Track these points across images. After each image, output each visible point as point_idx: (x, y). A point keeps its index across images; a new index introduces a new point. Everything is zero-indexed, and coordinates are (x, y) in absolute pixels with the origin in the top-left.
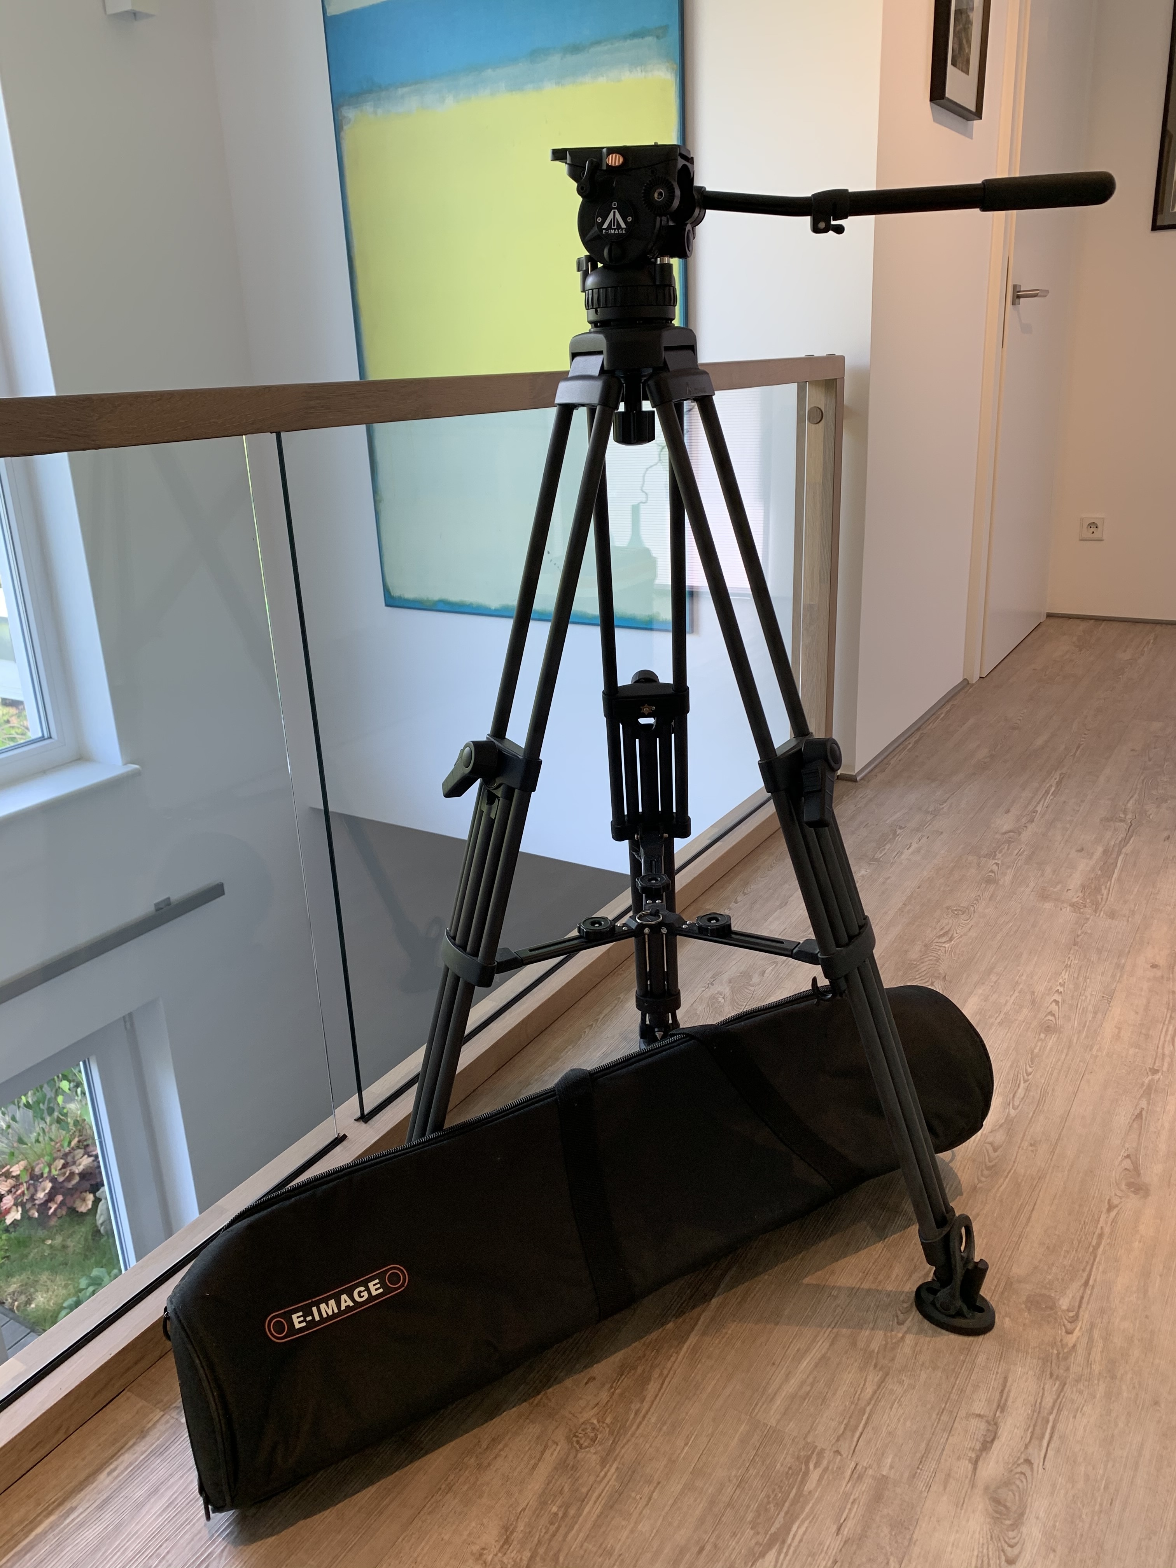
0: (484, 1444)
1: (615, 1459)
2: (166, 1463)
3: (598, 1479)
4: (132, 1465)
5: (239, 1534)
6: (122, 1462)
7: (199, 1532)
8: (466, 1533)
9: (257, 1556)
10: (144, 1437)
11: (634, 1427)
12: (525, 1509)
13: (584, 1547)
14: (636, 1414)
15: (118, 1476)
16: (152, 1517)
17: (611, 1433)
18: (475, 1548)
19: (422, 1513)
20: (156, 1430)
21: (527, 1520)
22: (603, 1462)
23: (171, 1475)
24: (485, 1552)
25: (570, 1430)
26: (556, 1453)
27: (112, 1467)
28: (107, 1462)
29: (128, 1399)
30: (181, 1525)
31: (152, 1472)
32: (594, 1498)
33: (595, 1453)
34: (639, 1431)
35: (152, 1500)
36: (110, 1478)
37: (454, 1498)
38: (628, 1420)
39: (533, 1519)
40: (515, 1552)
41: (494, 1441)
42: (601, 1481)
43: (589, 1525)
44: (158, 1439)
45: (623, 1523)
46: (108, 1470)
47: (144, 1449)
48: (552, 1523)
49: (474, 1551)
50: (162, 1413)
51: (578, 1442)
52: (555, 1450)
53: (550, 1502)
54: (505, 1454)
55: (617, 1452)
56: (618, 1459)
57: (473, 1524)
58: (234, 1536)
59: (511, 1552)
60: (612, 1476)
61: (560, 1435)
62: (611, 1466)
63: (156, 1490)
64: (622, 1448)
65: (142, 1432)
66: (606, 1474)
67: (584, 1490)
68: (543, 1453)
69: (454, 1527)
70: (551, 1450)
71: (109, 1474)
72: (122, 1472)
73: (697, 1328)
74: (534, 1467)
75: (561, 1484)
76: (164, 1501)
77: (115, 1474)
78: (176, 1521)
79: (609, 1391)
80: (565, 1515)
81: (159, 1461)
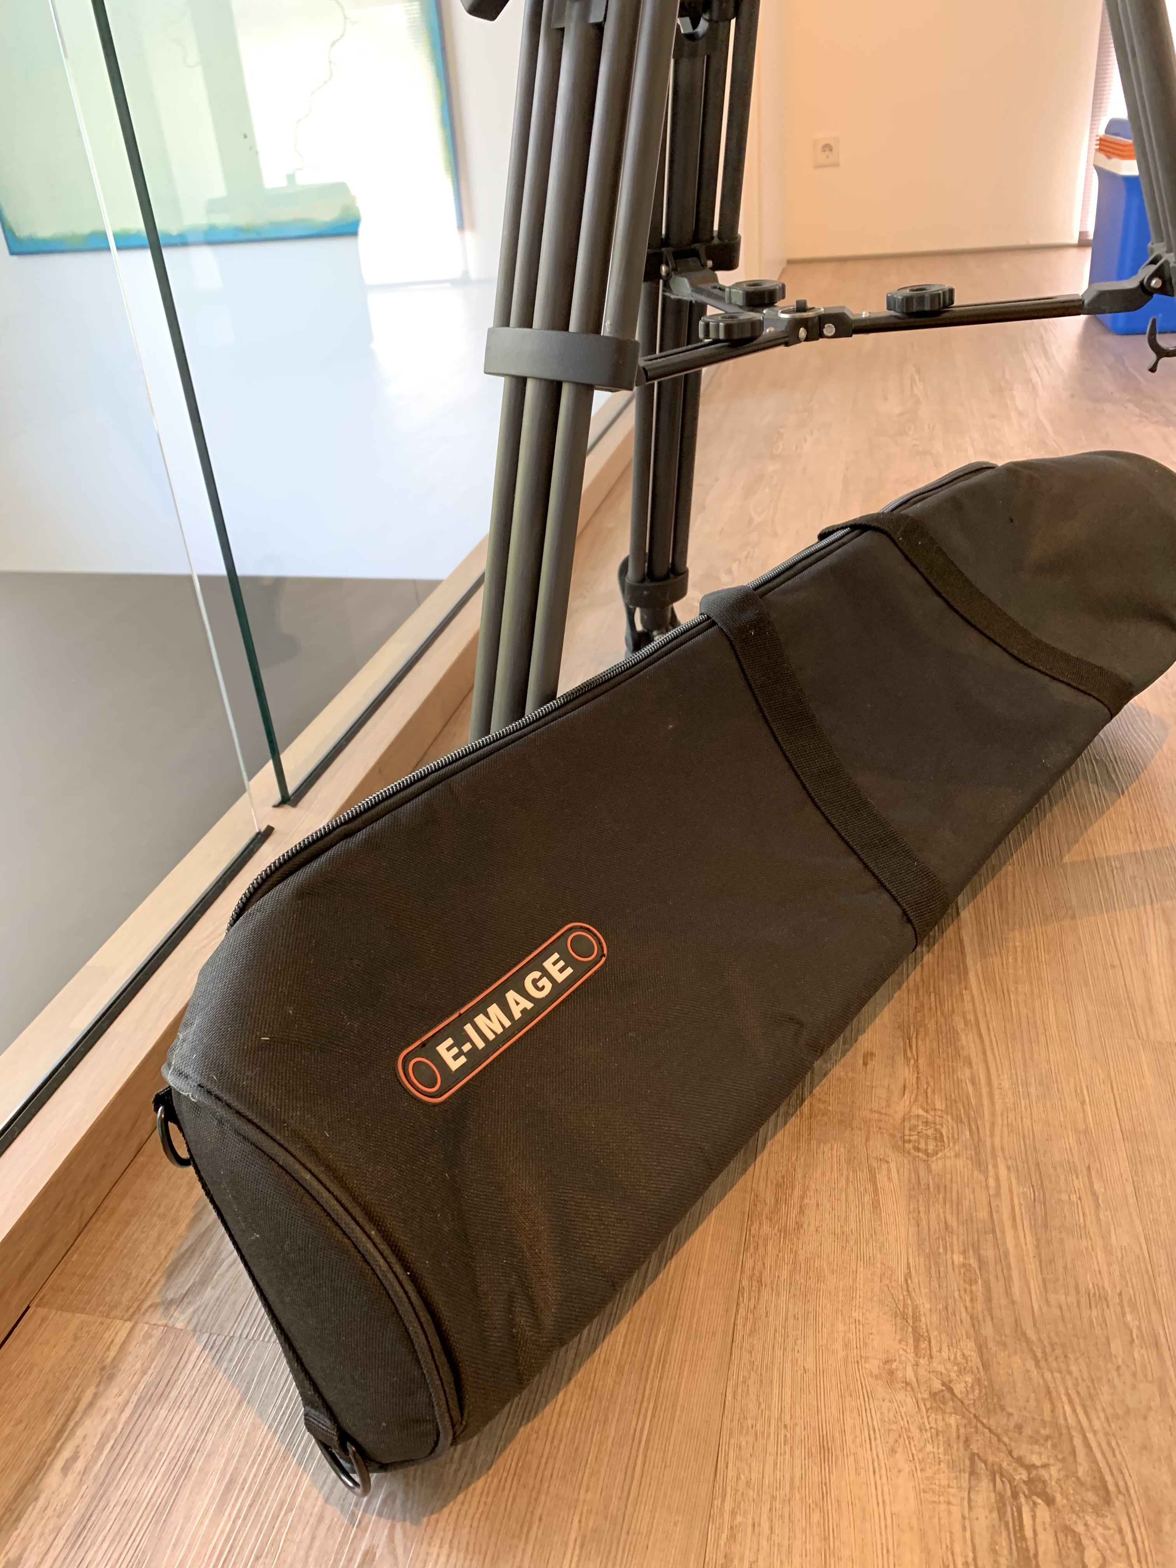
0: (770, 1198)
1: (994, 1156)
2: (181, 1411)
3: (992, 1191)
4: (109, 1437)
5: (406, 1494)
6: (85, 1437)
7: (321, 1519)
8: (839, 1346)
9: (468, 1522)
10: (111, 1378)
11: (986, 1102)
12: (910, 1273)
13: (1053, 1302)
14: (973, 1083)
15: (86, 1470)
16: (201, 1523)
17: (958, 1120)
18: (873, 1365)
19: (738, 1338)
20: (130, 1358)
21: (925, 1291)
22: (979, 1164)
23: (204, 1430)
24: (894, 1365)
25: (893, 1136)
26: (894, 1174)
27: (66, 1454)
28: (50, 1450)
29: (43, 1320)
30: (275, 1517)
31: (161, 1435)
32: (1008, 1224)
33: (957, 1156)
34: (999, 1107)
35: (186, 1492)
36: (72, 1477)
37: (778, 1294)
38: (968, 1097)
39: (935, 1284)
40: (945, 1348)
41: (782, 1186)
42: (998, 1194)
43: (1032, 1266)
44: (144, 1373)
45: (1084, 1243)
46: (59, 1463)
47: (121, 1400)
48: (972, 1282)
49: (876, 1371)
50: (129, 1325)
51: (918, 1149)
52: (889, 1170)
53: (941, 1250)
54: (814, 1201)
55: (988, 1144)
56: (1000, 1154)
57: (841, 1327)
58: (398, 1502)
59: (940, 1351)
60: (1009, 1179)
61: (880, 1146)
62: (995, 1166)
63: (186, 1469)
64: (992, 1135)
65: (103, 1368)
66: (997, 1179)
67: (983, 1214)
68: (873, 1180)
69: (810, 1342)
70: (884, 1172)
71: (65, 1470)
72: (94, 1459)
73: (968, 950)
74: (876, 1205)
75: (938, 1216)
76: (213, 1486)
77: (79, 1465)
78: (259, 1514)
79: (908, 1065)
80: (981, 1262)
81: (163, 1413)
